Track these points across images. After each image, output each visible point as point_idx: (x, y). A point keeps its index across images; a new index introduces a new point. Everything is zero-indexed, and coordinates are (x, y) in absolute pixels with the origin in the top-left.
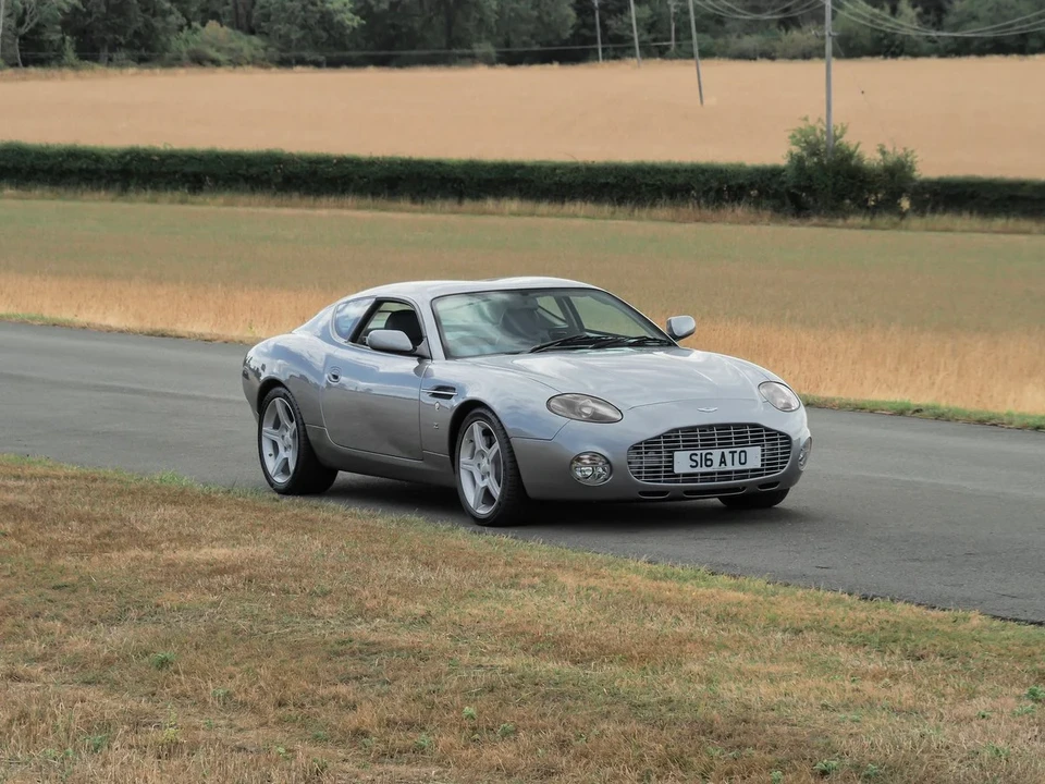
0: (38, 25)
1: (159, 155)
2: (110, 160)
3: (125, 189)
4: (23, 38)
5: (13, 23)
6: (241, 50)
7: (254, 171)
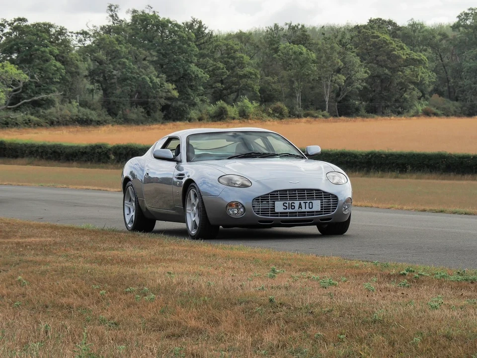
0: (346, 96)
1: (385, 155)
2: (361, 157)
4: (339, 102)
5: (334, 95)
6: (449, 108)
7: (432, 162)
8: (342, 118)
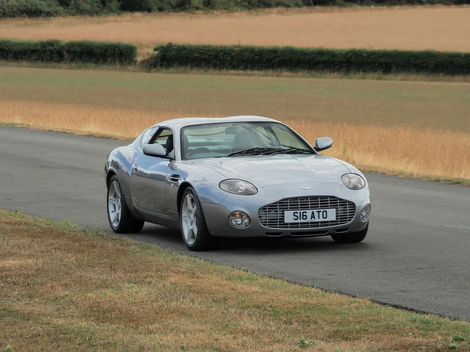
1: (367, 53)
2: (340, 56)
3: (348, 71)
7: (418, 61)
8: (317, 7)
